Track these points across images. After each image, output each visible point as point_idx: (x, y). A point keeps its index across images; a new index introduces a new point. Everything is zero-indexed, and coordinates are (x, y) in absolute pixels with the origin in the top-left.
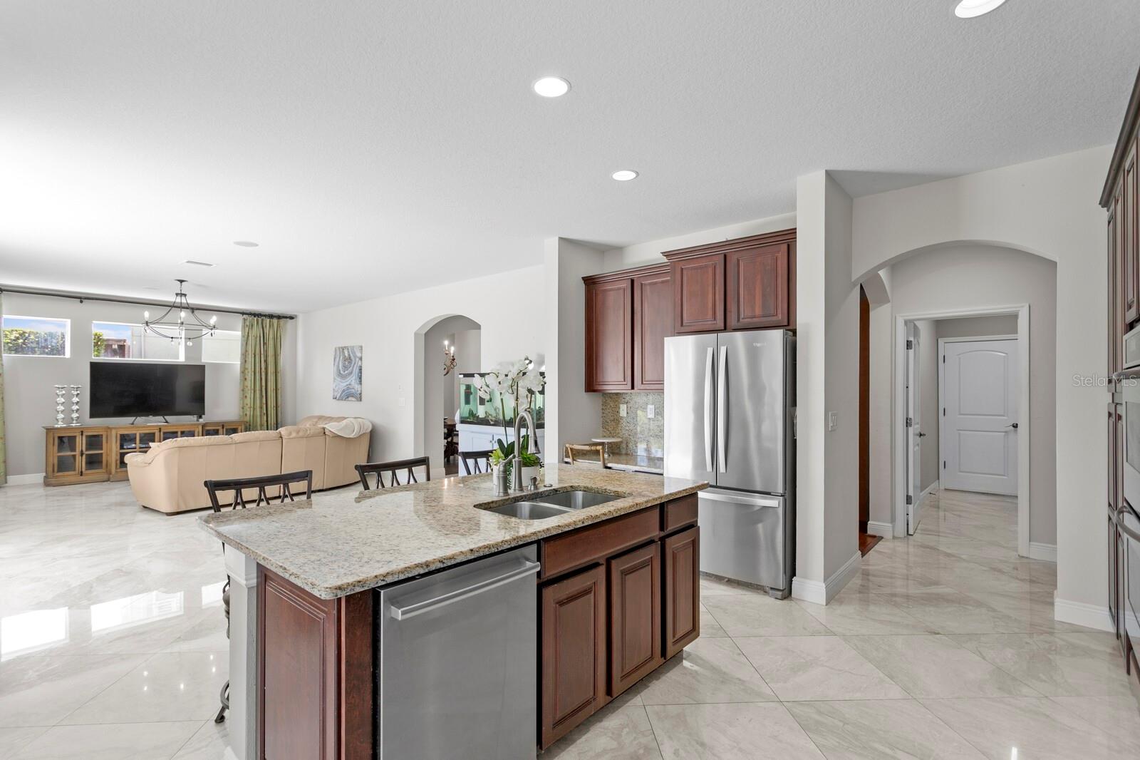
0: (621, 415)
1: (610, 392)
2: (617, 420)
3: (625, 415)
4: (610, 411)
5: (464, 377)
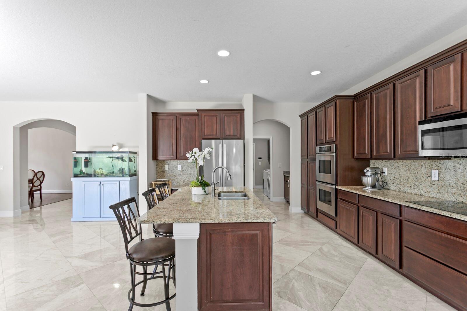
0: (166, 169)
1: (160, 160)
2: (164, 172)
3: (168, 169)
4: (160, 168)
5: (76, 153)
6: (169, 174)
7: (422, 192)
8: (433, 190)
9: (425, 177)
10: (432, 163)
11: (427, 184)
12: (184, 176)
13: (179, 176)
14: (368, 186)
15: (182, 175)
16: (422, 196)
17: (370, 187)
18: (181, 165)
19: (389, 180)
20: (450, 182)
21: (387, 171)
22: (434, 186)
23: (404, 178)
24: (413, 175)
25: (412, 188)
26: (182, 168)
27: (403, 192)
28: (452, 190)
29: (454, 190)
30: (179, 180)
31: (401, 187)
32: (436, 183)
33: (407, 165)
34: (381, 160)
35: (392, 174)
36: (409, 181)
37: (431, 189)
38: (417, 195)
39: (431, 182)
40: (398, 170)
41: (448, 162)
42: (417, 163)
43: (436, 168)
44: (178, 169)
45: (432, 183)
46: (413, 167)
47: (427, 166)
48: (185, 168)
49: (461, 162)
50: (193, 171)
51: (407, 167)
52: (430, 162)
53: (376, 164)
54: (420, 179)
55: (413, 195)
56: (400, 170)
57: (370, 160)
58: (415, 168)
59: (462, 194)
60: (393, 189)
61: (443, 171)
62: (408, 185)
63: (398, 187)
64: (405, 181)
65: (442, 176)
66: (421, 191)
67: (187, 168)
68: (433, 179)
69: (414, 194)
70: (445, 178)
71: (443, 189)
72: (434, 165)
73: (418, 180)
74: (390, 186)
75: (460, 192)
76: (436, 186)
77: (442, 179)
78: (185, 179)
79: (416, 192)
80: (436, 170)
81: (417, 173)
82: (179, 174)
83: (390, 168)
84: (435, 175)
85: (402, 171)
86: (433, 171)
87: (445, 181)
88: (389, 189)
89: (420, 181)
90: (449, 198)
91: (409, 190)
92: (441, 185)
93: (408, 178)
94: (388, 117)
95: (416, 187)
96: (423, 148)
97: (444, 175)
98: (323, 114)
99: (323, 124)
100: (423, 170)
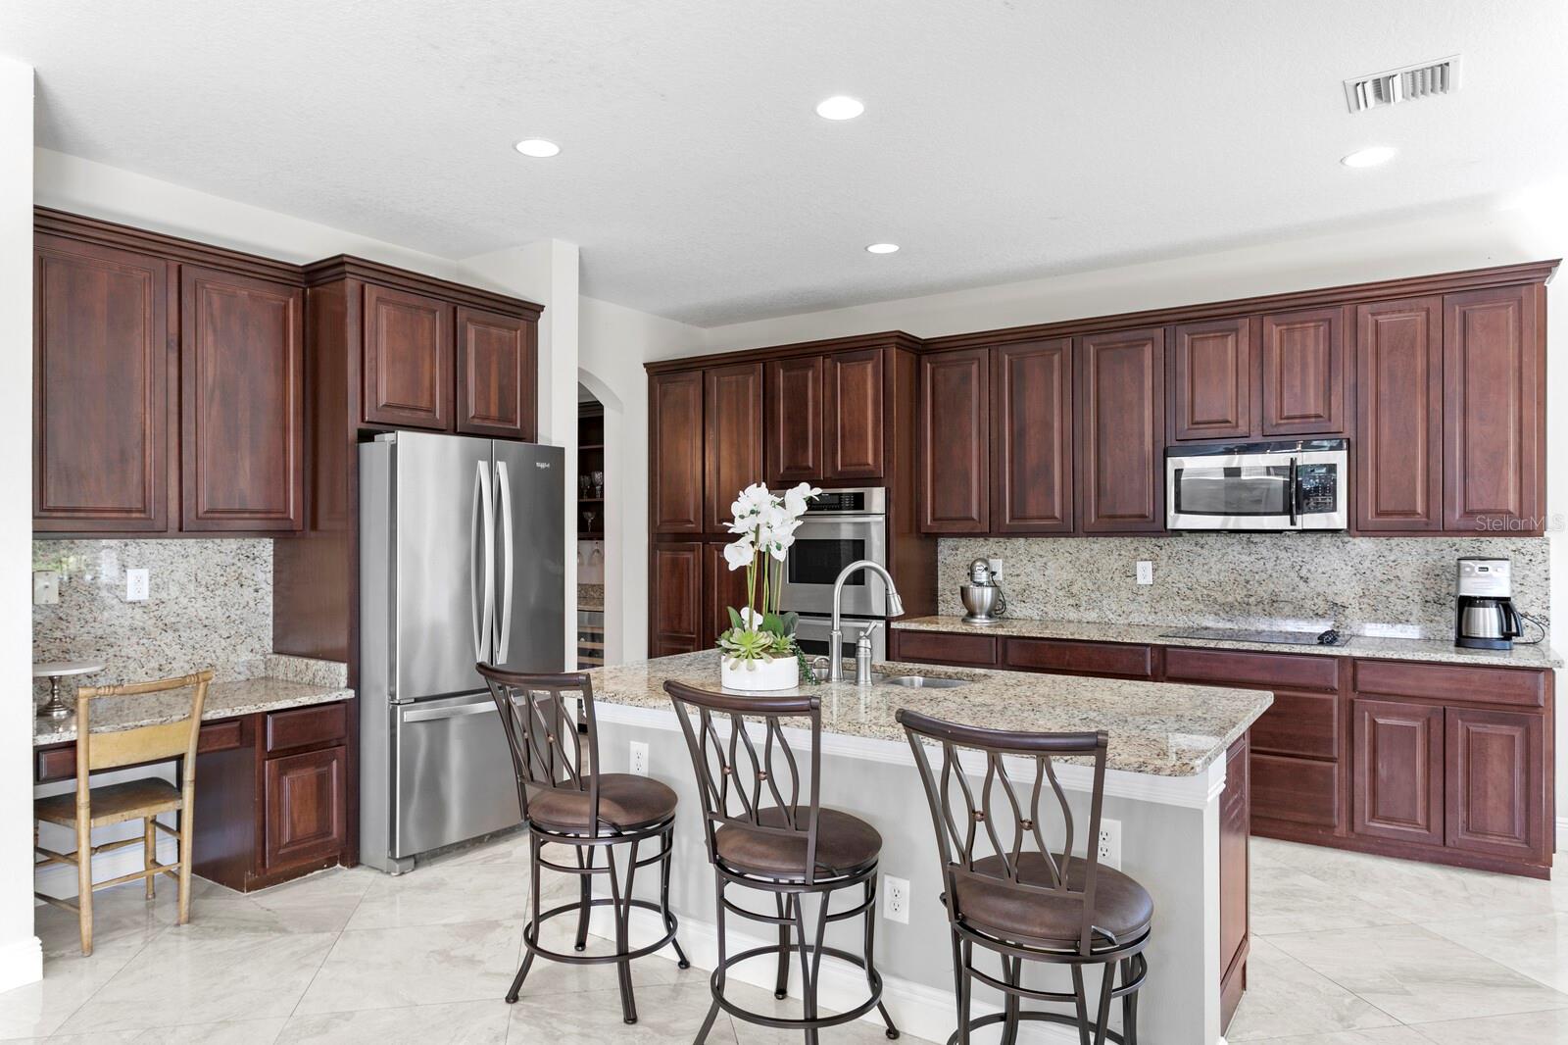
6: (58, 634)
7: (1111, 616)
8: (1139, 608)
9: (1117, 579)
10: (1136, 544)
11: (1124, 594)
12: (170, 636)
13: (134, 640)
14: (981, 614)
15: (155, 632)
16: (1109, 624)
17: (984, 617)
18: (145, 573)
19: (1010, 592)
20: (1181, 585)
21: (1004, 568)
22: (1140, 599)
23: (1058, 584)
24: (1085, 575)
25: (1082, 609)
26: (156, 588)
27: (1054, 621)
28: (1185, 602)
29: (1187, 603)
30: (132, 665)
31: (1050, 608)
32: (1145, 591)
33: (1068, 552)
34: (982, 539)
35: (1018, 575)
36: (1074, 591)
37: (1133, 606)
38: (1095, 623)
39: (1135, 588)
40: (1038, 564)
41: (1175, 543)
42: (1096, 547)
43: (1146, 556)
44: (130, 598)
45: (1136, 591)
46: (1085, 555)
47: (1123, 552)
48: (174, 590)
49: (1202, 541)
50: (224, 604)
51: (1067, 555)
52: (1132, 542)
53: (961, 549)
54: (1104, 584)
55: (1085, 625)
56: (1045, 564)
57: (939, 540)
58: (1091, 557)
59: (1206, 609)
60: (1021, 616)
61: (1163, 563)
62: (1071, 601)
63: (1038, 609)
64: (1061, 593)
65: (1160, 573)
66: (1108, 613)
67: (183, 587)
68: (1140, 581)
69: (1088, 622)
70: (1169, 579)
71: (1163, 603)
72: (1142, 549)
73: (1099, 587)
74: (1013, 608)
75: (1202, 607)
76: (1145, 598)
77: (1160, 581)
78: (171, 654)
79: (1093, 616)
80: (1146, 560)
81: (1095, 570)
82: (133, 629)
83: (1012, 561)
84: (1145, 573)
85: (1053, 566)
86: (1140, 564)
87: (1167, 585)
88: (1008, 618)
89: (1104, 589)
90: (1176, 621)
91: (1073, 615)
92: (1158, 595)
93: (1071, 584)
94: (1056, 425)
95: (1092, 604)
96: (1178, 510)
97: (1166, 570)
98: (816, 380)
99: (816, 415)
100: (1114, 563)
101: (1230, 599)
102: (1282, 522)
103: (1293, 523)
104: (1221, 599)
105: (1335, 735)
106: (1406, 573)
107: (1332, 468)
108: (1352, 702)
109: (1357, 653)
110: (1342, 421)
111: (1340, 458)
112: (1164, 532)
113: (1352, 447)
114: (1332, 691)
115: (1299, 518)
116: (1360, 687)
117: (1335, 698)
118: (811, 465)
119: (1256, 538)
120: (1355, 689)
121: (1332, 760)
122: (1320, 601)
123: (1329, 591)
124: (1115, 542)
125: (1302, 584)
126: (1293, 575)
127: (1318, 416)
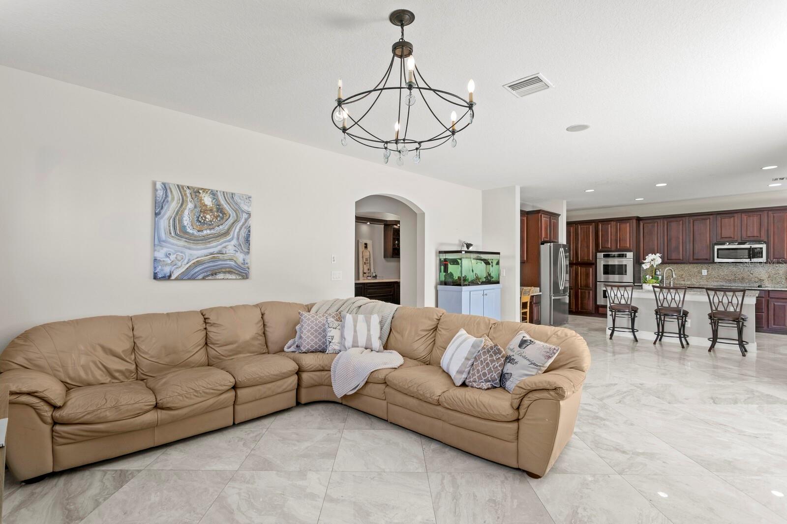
8: (703, 281)
9: (695, 274)
11: (698, 278)
20: (715, 275)
22: (703, 279)
23: (678, 275)
24: (686, 273)
25: (685, 281)
29: (717, 279)
31: (675, 281)
32: (705, 277)
37: (701, 280)
41: (714, 265)
42: (689, 266)
43: (706, 269)
45: (702, 277)
46: (686, 268)
47: (698, 268)
49: (722, 265)
51: (680, 268)
52: (701, 265)
58: (688, 269)
61: (710, 270)
65: (709, 272)
68: (703, 274)
69: (687, 284)
71: (710, 279)
72: (704, 267)
77: (709, 274)
79: (689, 283)
81: (689, 272)
84: (705, 272)
86: (703, 270)
87: (711, 275)
91: (683, 282)
92: (708, 277)
93: (682, 275)
94: (681, 238)
95: (688, 280)
96: (718, 257)
97: (711, 272)
98: (611, 227)
99: (611, 235)
100: (695, 270)
101: (730, 278)
102: (748, 260)
103: (751, 260)
104: (727, 278)
105: (763, 307)
106: (781, 272)
107: (761, 248)
108: (768, 300)
109: (770, 289)
110: (764, 238)
111: (764, 246)
112: (713, 262)
113: (767, 243)
114: (763, 297)
115: (752, 259)
116: (770, 296)
117: (763, 299)
118: (609, 247)
119: (737, 264)
120: (769, 297)
121: (763, 312)
122: (756, 279)
123: (759, 276)
124: (695, 265)
125: (751, 275)
126: (749, 273)
127: (757, 236)
